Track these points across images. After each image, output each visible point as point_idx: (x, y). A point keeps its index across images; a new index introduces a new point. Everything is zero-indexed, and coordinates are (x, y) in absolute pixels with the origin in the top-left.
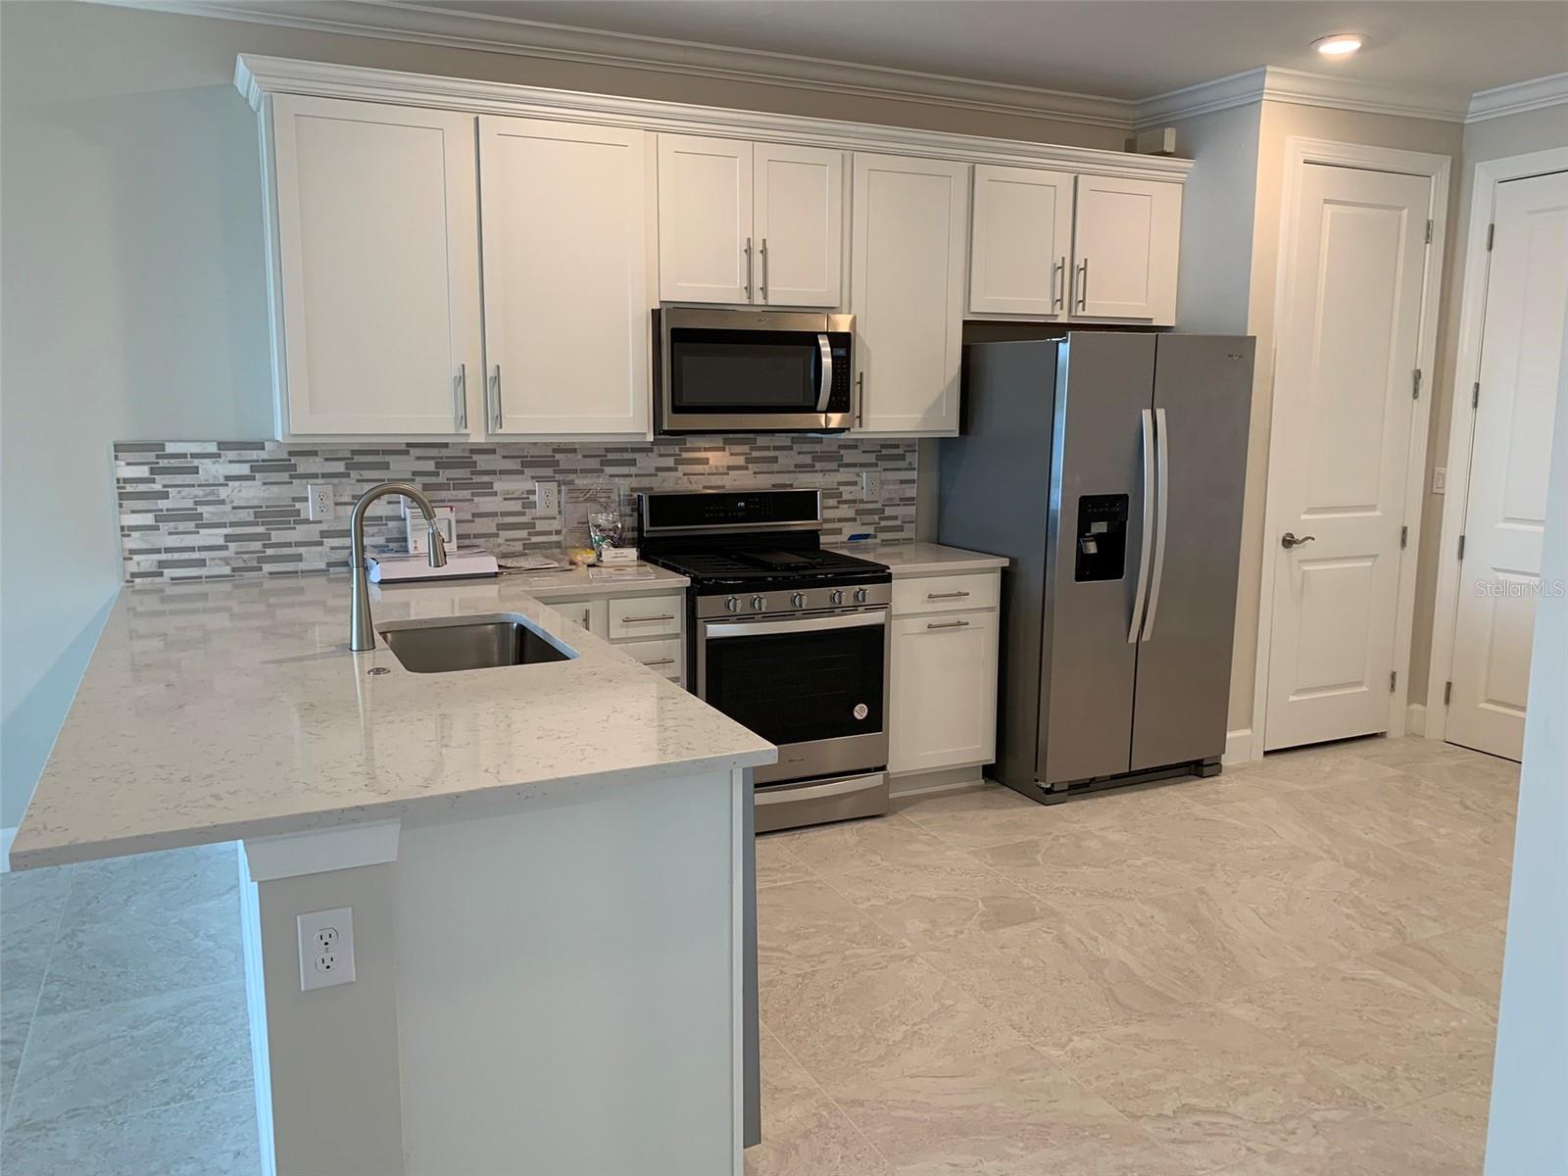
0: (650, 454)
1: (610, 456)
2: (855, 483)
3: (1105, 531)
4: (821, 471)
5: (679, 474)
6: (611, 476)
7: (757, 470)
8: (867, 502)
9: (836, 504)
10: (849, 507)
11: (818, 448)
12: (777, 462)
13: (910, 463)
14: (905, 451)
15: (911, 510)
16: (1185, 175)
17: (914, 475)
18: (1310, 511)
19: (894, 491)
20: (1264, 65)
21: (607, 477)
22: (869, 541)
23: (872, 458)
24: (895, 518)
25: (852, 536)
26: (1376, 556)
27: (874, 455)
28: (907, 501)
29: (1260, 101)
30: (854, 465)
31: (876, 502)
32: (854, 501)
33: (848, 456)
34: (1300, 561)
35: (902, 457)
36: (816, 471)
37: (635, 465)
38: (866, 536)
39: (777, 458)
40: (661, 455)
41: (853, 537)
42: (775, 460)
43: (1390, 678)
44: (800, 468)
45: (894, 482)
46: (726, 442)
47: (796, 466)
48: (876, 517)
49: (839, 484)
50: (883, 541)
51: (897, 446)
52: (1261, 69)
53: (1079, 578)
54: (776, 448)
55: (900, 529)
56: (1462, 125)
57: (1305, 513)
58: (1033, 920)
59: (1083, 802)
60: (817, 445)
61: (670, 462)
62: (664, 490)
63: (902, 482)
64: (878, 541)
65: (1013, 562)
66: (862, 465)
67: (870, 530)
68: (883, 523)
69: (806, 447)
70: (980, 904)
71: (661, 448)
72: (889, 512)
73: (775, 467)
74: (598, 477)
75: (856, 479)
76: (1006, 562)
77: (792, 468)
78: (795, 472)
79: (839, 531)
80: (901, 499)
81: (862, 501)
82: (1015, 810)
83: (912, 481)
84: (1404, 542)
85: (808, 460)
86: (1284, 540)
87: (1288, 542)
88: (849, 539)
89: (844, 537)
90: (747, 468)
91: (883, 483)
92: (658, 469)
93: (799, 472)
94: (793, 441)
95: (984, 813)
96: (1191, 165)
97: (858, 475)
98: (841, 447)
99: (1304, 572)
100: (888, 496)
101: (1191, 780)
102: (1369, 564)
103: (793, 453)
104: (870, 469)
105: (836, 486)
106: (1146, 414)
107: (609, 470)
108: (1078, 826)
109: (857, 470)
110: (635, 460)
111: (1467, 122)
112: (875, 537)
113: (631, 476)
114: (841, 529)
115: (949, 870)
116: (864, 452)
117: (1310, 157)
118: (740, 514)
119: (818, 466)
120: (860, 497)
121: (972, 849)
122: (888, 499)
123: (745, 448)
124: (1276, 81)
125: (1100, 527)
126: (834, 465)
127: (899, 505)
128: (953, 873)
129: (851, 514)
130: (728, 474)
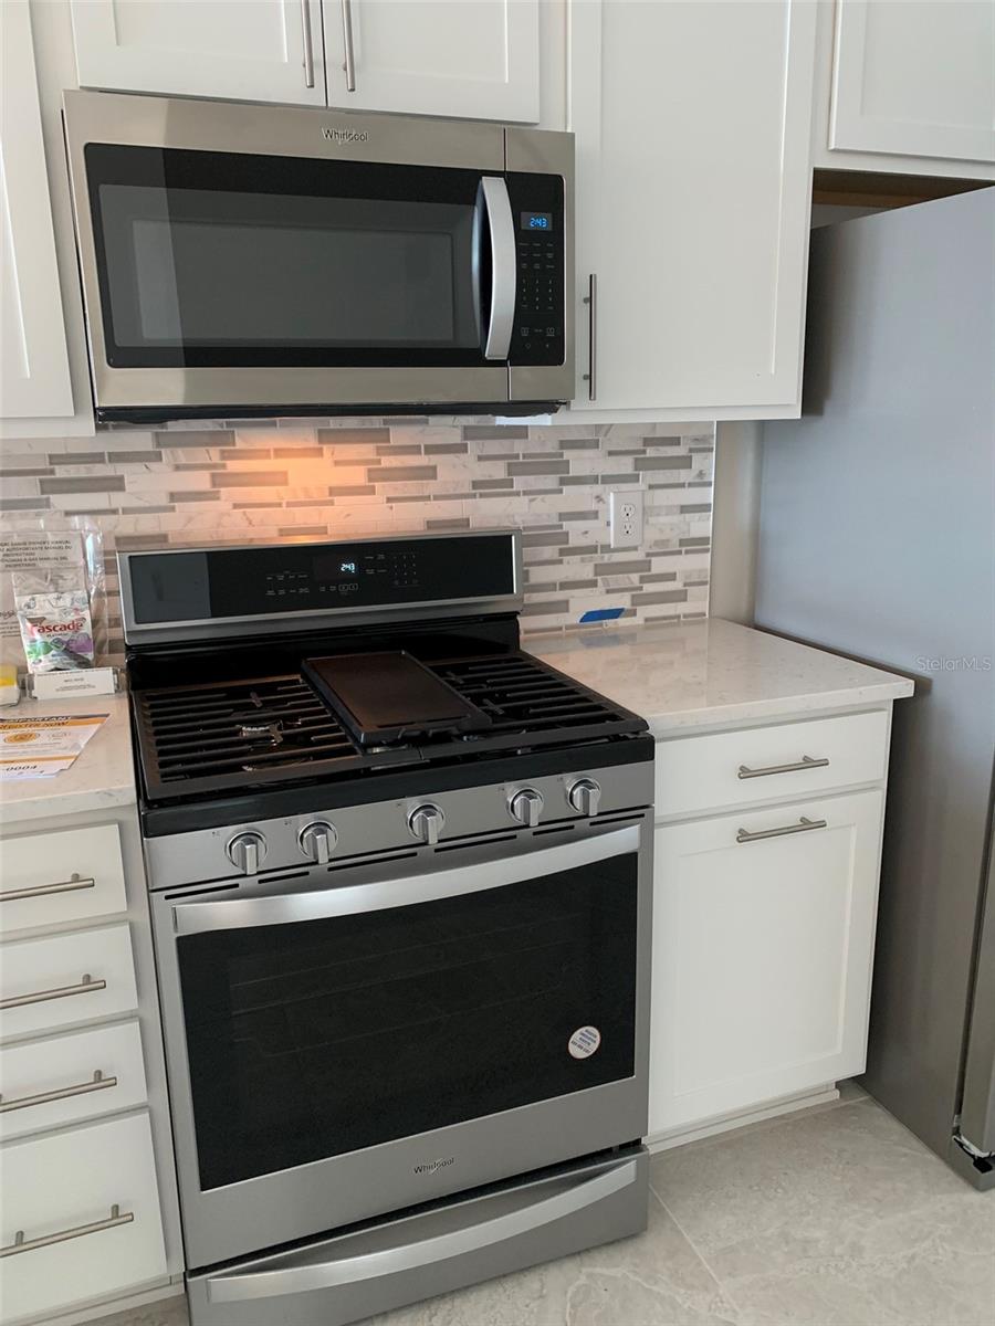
0: (154, 466)
1: (61, 472)
2: (595, 515)
4: (525, 493)
5: (223, 505)
6: (68, 514)
7: (391, 495)
8: (616, 550)
9: (556, 556)
10: (583, 560)
11: (519, 447)
12: (435, 477)
13: (701, 474)
14: (691, 450)
15: (703, 561)
17: (708, 495)
19: (669, 526)
21: (58, 516)
22: (622, 621)
23: (625, 465)
24: (671, 577)
25: (588, 613)
27: (629, 460)
28: (694, 544)
30: (594, 480)
31: (635, 549)
32: (592, 549)
33: (579, 463)
35: (685, 462)
36: (518, 494)
37: (122, 489)
38: (616, 613)
39: (434, 468)
40: (178, 468)
41: (590, 617)
42: (430, 473)
44: (482, 487)
45: (669, 510)
46: (324, 436)
47: (475, 485)
48: (635, 577)
49: (563, 516)
50: (646, 620)
51: (675, 441)
54: (432, 449)
55: (680, 596)
60: (517, 442)
61: (201, 481)
62: (191, 539)
63: (684, 509)
64: (638, 620)
66: (608, 479)
67: (623, 601)
68: (649, 588)
69: (494, 447)
71: (180, 452)
72: (659, 565)
73: (431, 487)
74: (38, 515)
75: (594, 506)
76: (906, 689)
77: (468, 489)
78: (474, 496)
79: (563, 606)
80: (682, 542)
81: (606, 549)
83: (704, 508)
85: (498, 471)
88: (581, 621)
89: (574, 617)
90: (372, 491)
91: (646, 512)
92: (173, 496)
93: (481, 496)
94: (468, 433)
97: (599, 498)
98: (565, 445)
100: (658, 537)
103: (469, 458)
104: (624, 487)
105: (556, 522)
107: (61, 501)
109: (598, 489)
110: (121, 479)
112: (633, 613)
113: (114, 512)
114: (567, 602)
116: (611, 453)
118: (344, 589)
119: (519, 483)
120: (602, 541)
122: (656, 543)
123: (366, 450)
126: (550, 481)
127: (680, 552)
129: (587, 572)
130: (331, 503)
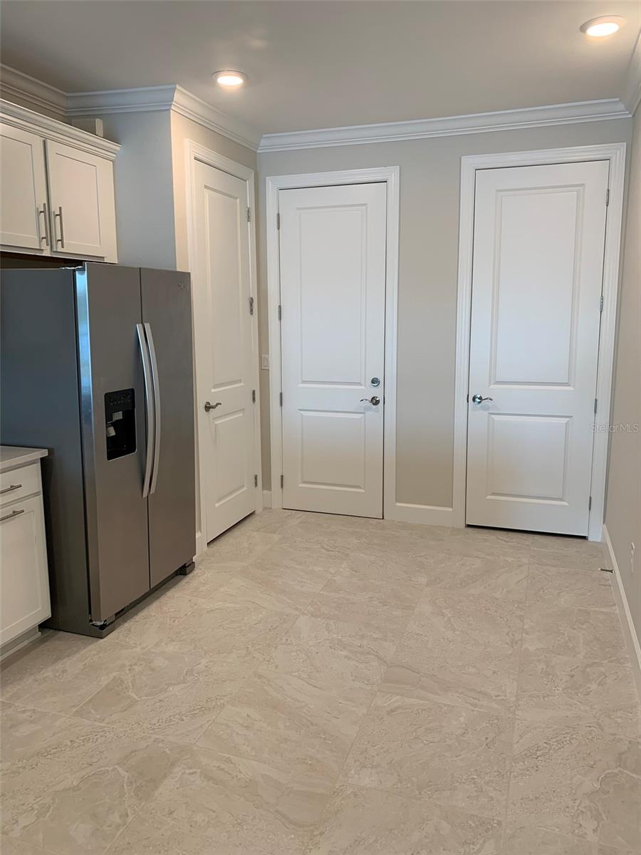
3: (121, 418)
16: (114, 155)
18: (216, 386)
20: (175, 84)
26: (243, 410)
29: (169, 110)
34: (214, 419)
43: (254, 479)
52: (173, 86)
53: (110, 457)
56: (256, 152)
57: (214, 388)
58: (173, 765)
59: (126, 625)
65: (51, 451)
70: (120, 770)
76: (45, 453)
82: (83, 652)
84: (254, 399)
86: (206, 407)
87: (208, 408)
95: (59, 666)
96: (118, 148)
99: (216, 425)
101: (180, 580)
102: (241, 415)
106: (139, 327)
108: (138, 649)
111: (258, 151)
115: (69, 743)
117: (198, 156)
121: (74, 709)
124: (181, 98)
125: (118, 416)
128: (76, 745)
